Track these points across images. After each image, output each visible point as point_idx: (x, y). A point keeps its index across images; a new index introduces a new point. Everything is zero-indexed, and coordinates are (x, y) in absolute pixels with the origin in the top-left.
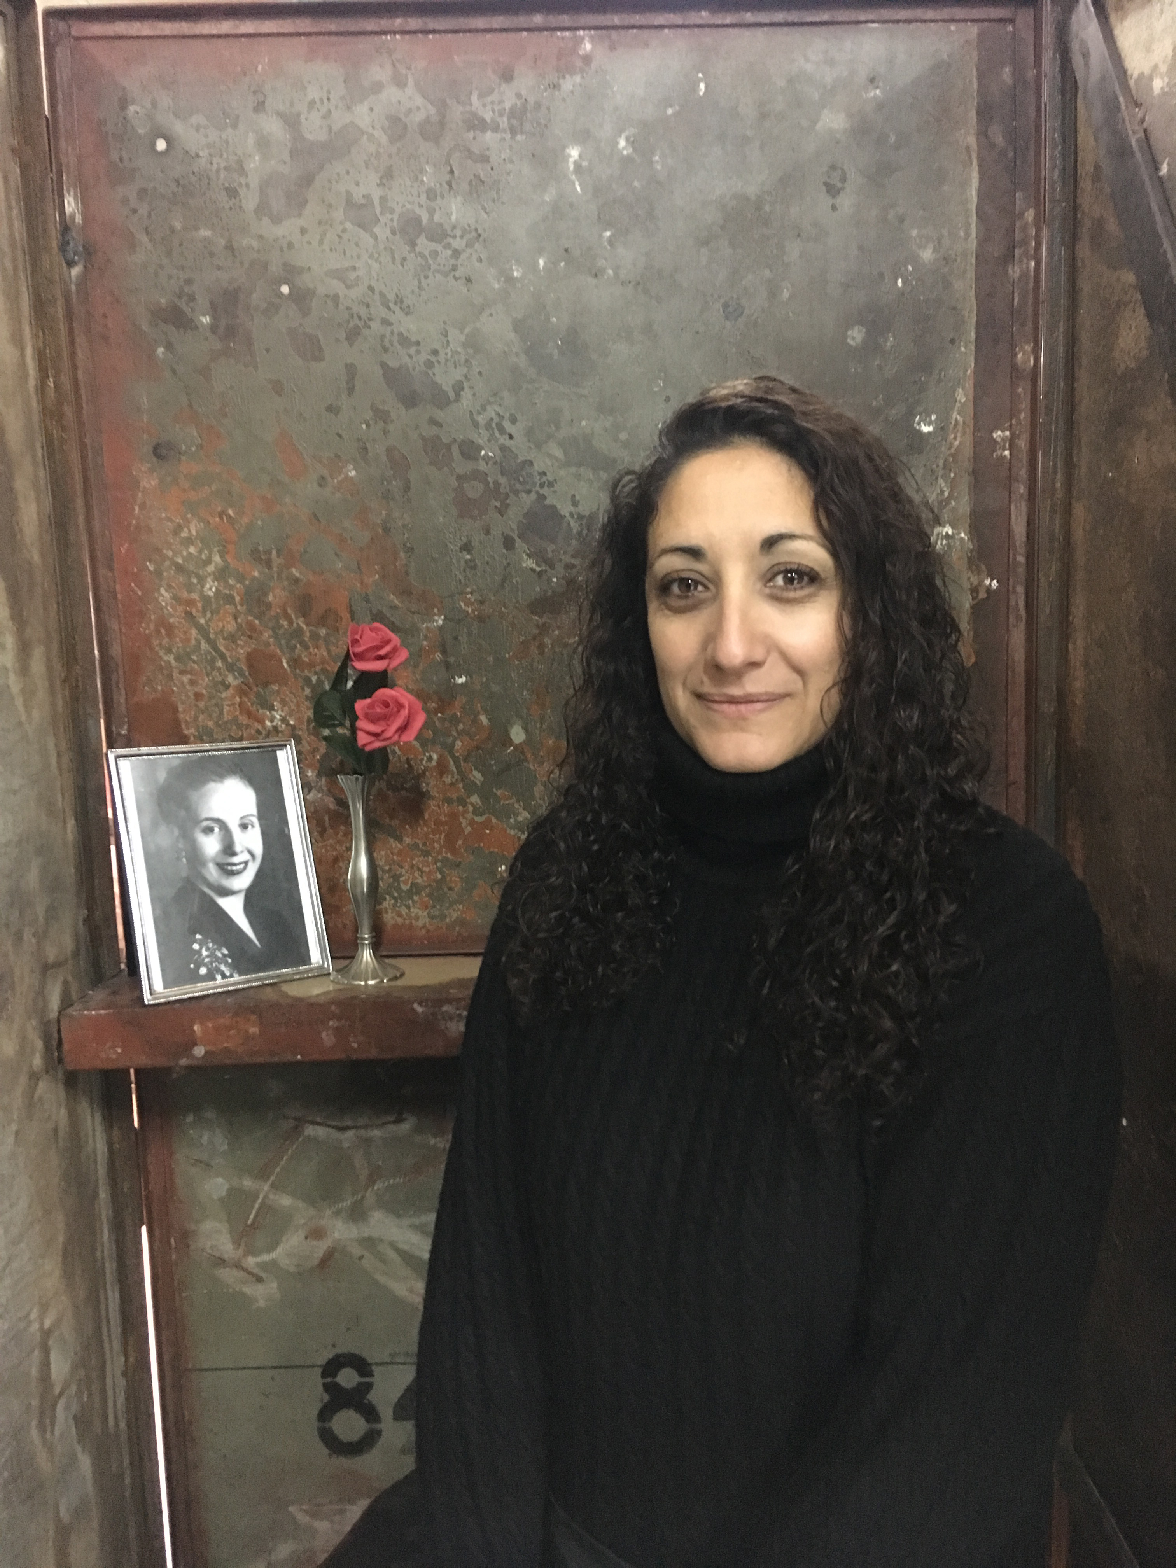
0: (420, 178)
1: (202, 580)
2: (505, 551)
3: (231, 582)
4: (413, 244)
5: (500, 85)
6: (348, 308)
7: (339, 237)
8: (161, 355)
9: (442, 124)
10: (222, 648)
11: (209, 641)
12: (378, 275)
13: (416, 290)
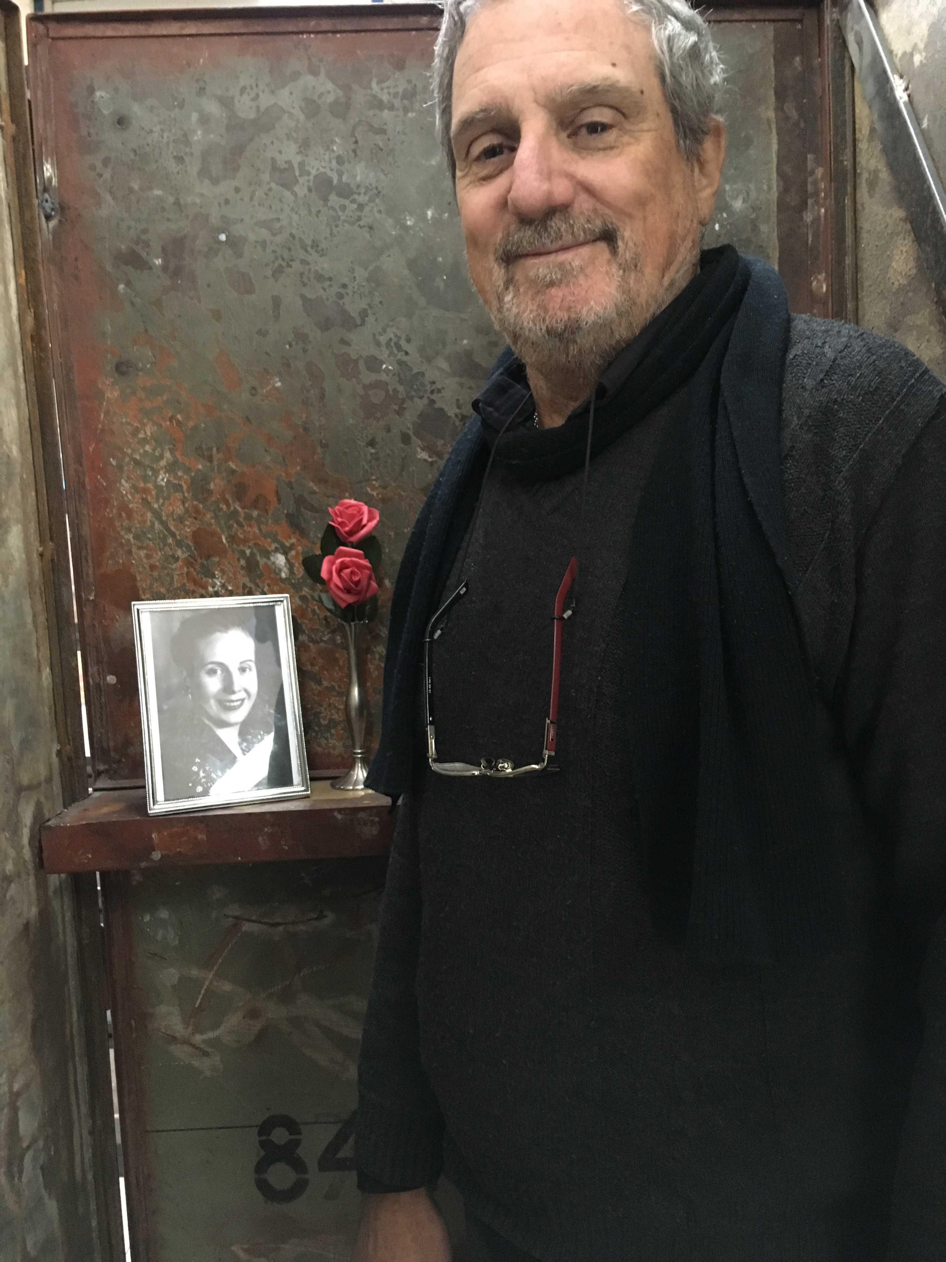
0: (331, 148)
1: (156, 473)
2: (402, 446)
3: (180, 473)
4: (325, 200)
5: (394, 73)
6: (274, 252)
7: (267, 195)
8: (122, 291)
9: (347, 106)
10: (173, 528)
11: (162, 523)
12: (298, 225)
13: (328, 236)
